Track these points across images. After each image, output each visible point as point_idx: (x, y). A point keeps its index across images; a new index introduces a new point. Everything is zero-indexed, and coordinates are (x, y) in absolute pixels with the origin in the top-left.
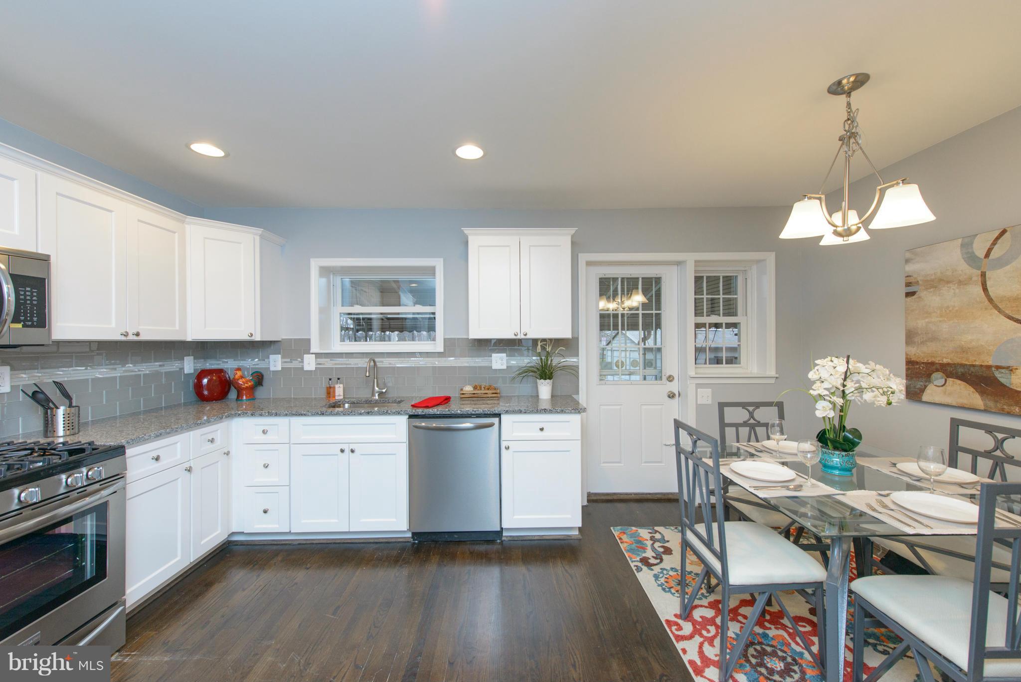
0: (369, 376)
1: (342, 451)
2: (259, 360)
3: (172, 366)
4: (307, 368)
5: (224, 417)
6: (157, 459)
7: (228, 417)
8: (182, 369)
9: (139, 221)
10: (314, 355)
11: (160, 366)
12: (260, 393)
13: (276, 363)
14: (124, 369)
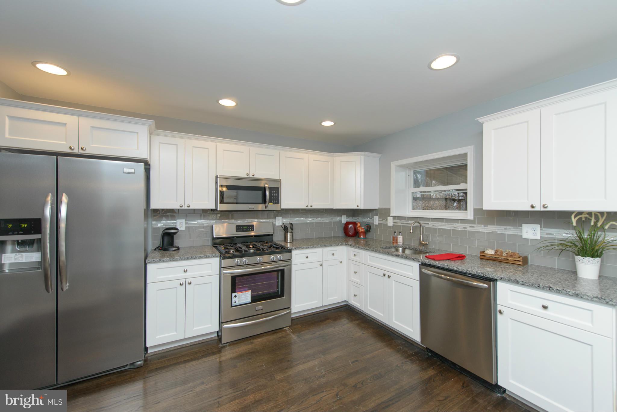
0: (412, 233)
1: (384, 275)
2: (370, 219)
3: (338, 219)
4: (389, 225)
5: (339, 245)
6: (307, 257)
7: (341, 245)
8: (341, 221)
9: (314, 160)
10: (392, 217)
11: (331, 219)
12: (369, 235)
13: (376, 220)
14: (317, 219)
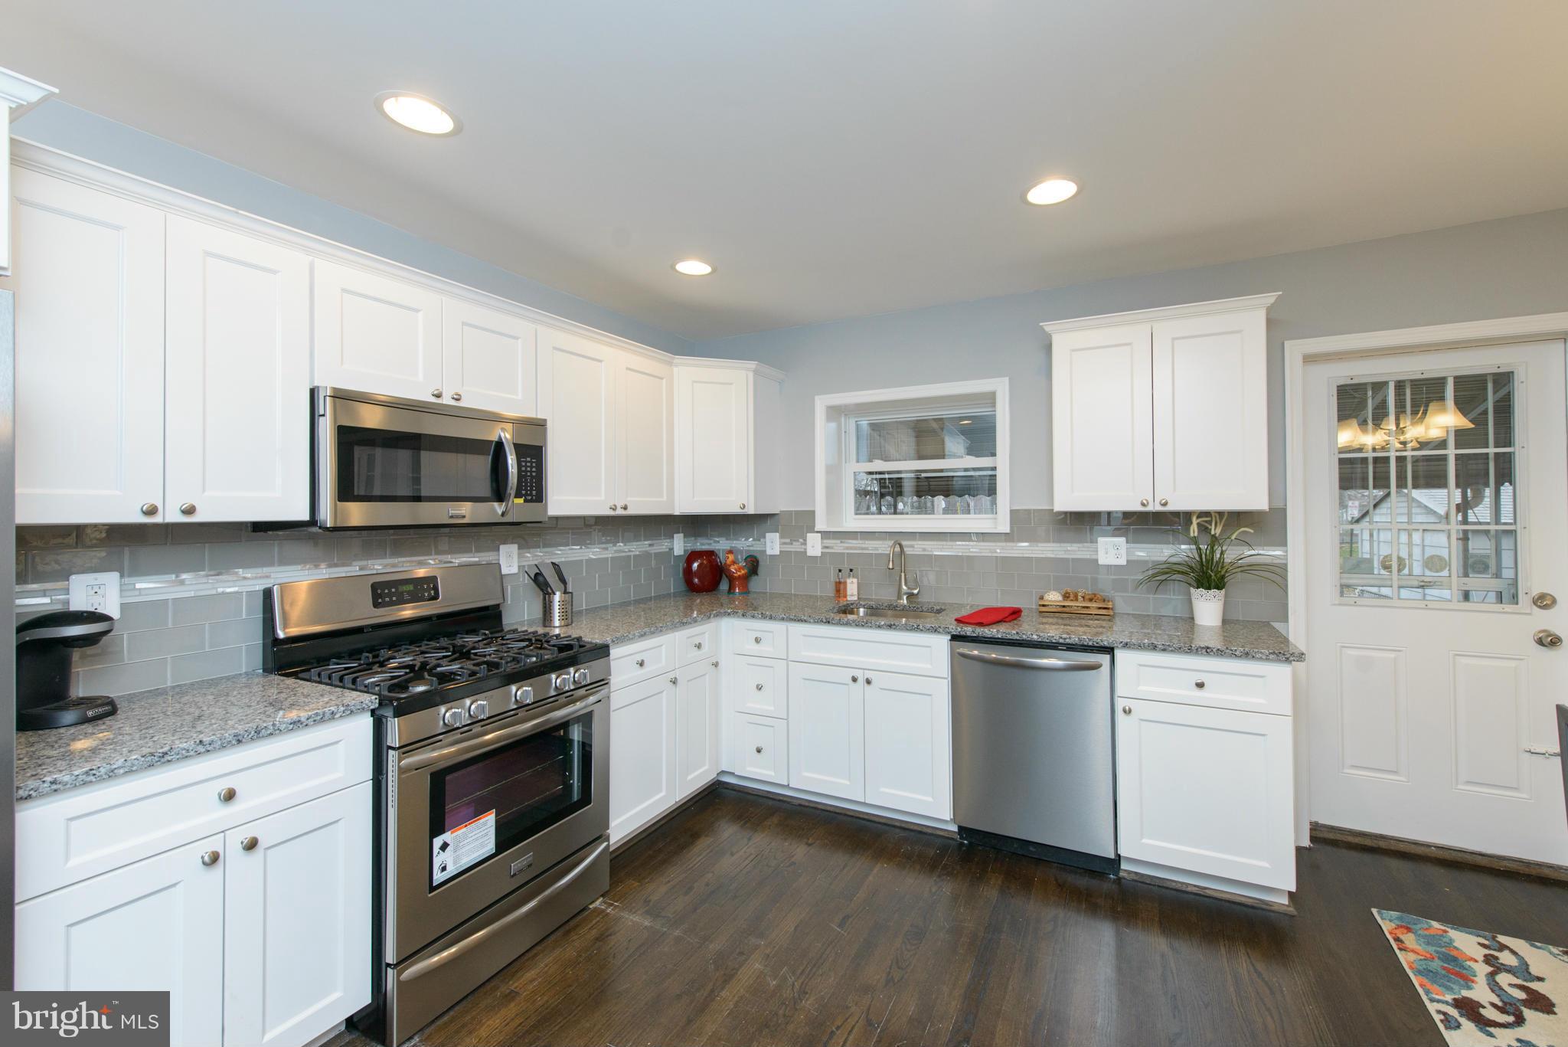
0: (893, 569)
1: (854, 680)
2: (754, 540)
3: (662, 546)
4: (811, 552)
5: (712, 616)
6: (641, 664)
7: (716, 616)
8: (672, 549)
9: (628, 369)
10: (819, 535)
11: (650, 545)
12: (755, 584)
13: (773, 544)
14: (615, 548)
